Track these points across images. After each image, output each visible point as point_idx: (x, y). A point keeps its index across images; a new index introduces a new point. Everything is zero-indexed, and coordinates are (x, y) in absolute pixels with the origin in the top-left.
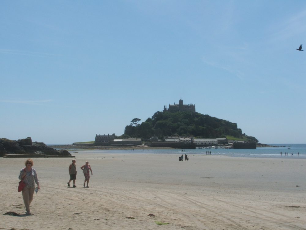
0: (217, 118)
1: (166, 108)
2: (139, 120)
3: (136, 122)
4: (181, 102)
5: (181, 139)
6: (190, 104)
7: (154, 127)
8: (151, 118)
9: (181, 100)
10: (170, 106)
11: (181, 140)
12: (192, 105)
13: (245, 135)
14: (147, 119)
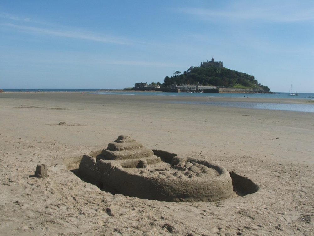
3: (177, 74)
4: (213, 59)
12: (220, 62)
13: (261, 85)
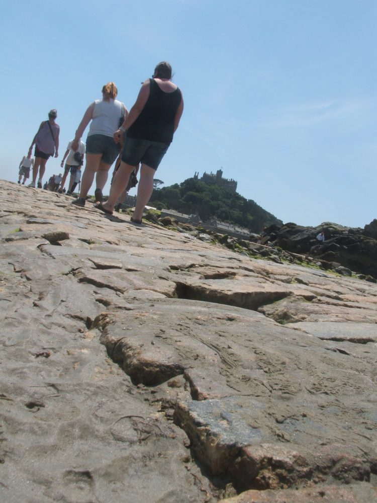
0: (261, 208)
1: (197, 176)
2: (162, 182)
3: (156, 184)
4: (220, 173)
5: (238, 229)
6: (231, 179)
7: (183, 198)
8: (179, 184)
9: (220, 170)
10: (205, 174)
11: (237, 231)
12: (234, 181)
14: (174, 184)
